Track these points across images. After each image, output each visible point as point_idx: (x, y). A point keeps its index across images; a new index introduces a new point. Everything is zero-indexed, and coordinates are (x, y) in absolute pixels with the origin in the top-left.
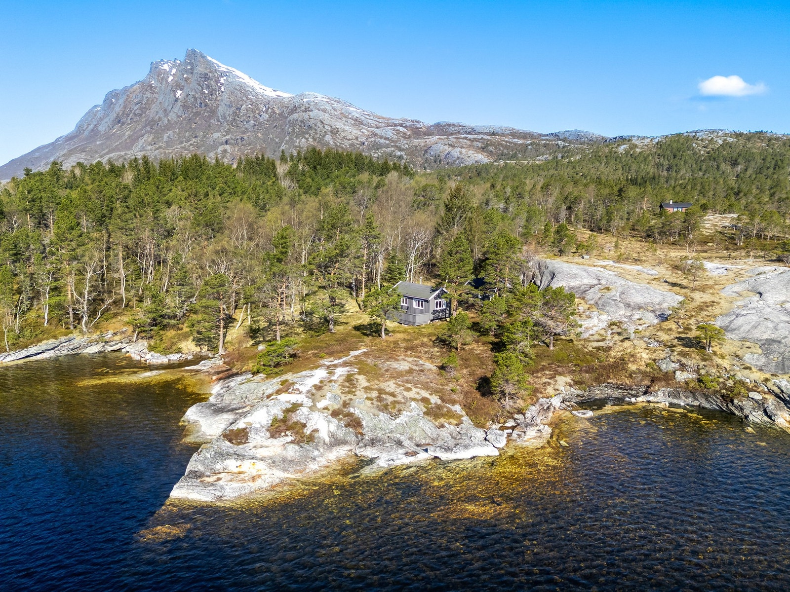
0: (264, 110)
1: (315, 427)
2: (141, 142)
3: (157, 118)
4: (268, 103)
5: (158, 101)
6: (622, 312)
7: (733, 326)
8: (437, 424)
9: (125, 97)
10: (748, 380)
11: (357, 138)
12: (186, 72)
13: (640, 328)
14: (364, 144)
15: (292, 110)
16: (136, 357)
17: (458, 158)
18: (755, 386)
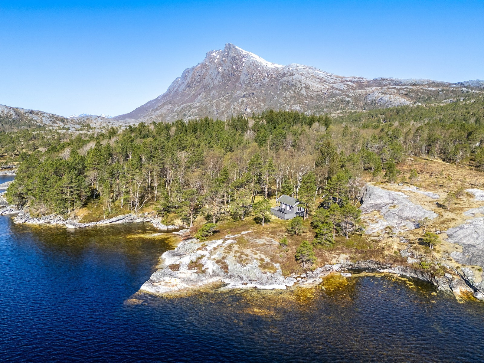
0: (266, 76)
1: (207, 267)
2: (199, 97)
3: (208, 84)
4: (269, 72)
5: (209, 74)
6: (395, 221)
7: (455, 235)
8: (263, 271)
9: (192, 72)
10: (448, 267)
11: (321, 91)
12: (225, 56)
13: (402, 231)
14: (325, 94)
15: (283, 75)
16: (155, 226)
17: (388, 101)
18: (451, 270)
